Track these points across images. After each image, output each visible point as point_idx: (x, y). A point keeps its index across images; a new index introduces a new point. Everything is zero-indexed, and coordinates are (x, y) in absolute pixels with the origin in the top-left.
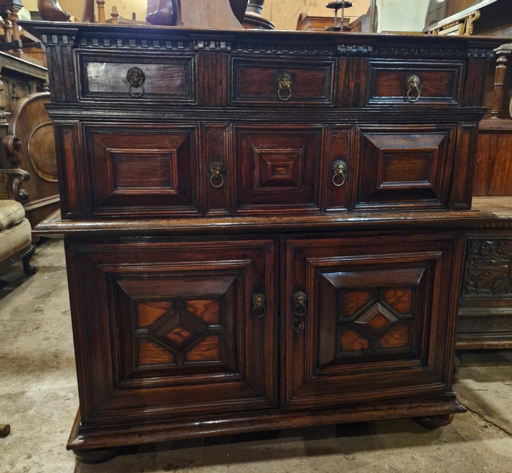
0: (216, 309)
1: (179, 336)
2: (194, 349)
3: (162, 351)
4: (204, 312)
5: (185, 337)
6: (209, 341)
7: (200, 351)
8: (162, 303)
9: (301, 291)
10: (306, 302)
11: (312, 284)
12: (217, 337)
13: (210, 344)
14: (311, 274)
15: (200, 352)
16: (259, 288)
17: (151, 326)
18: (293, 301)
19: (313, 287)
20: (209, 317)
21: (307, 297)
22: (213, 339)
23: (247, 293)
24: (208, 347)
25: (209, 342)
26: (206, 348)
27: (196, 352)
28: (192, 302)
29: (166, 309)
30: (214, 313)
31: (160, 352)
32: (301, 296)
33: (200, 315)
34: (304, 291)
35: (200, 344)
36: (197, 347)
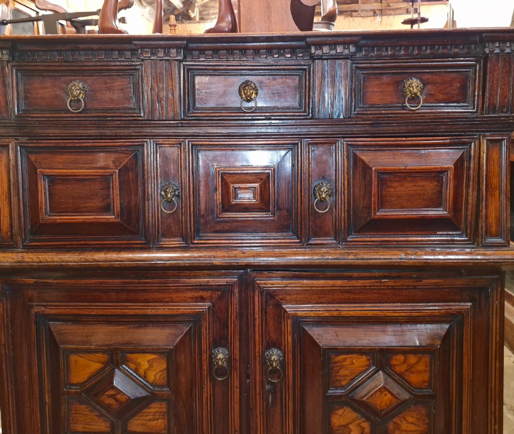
0: (164, 366)
1: (114, 400)
2: (136, 418)
3: (97, 416)
4: (148, 369)
5: (121, 402)
6: (155, 408)
7: (143, 420)
8: (98, 355)
9: (276, 348)
10: (283, 363)
11: (290, 339)
12: (164, 403)
13: (155, 413)
14: (288, 326)
15: (144, 422)
16: (220, 341)
17: (84, 383)
18: (264, 361)
19: (290, 344)
20: (155, 376)
21: (284, 356)
22: (159, 406)
23: (204, 347)
24: (153, 415)
25: (155, 410)
26: (151, 417)
27: (139, 422)
28: (133, 356)
29: (103, 364)
30: (161, 371)
31: (96, 418)
32: (275, 355)
33: (143, 373)
34: (279, 348)
35: (145, 410)
36: (139, 414)
